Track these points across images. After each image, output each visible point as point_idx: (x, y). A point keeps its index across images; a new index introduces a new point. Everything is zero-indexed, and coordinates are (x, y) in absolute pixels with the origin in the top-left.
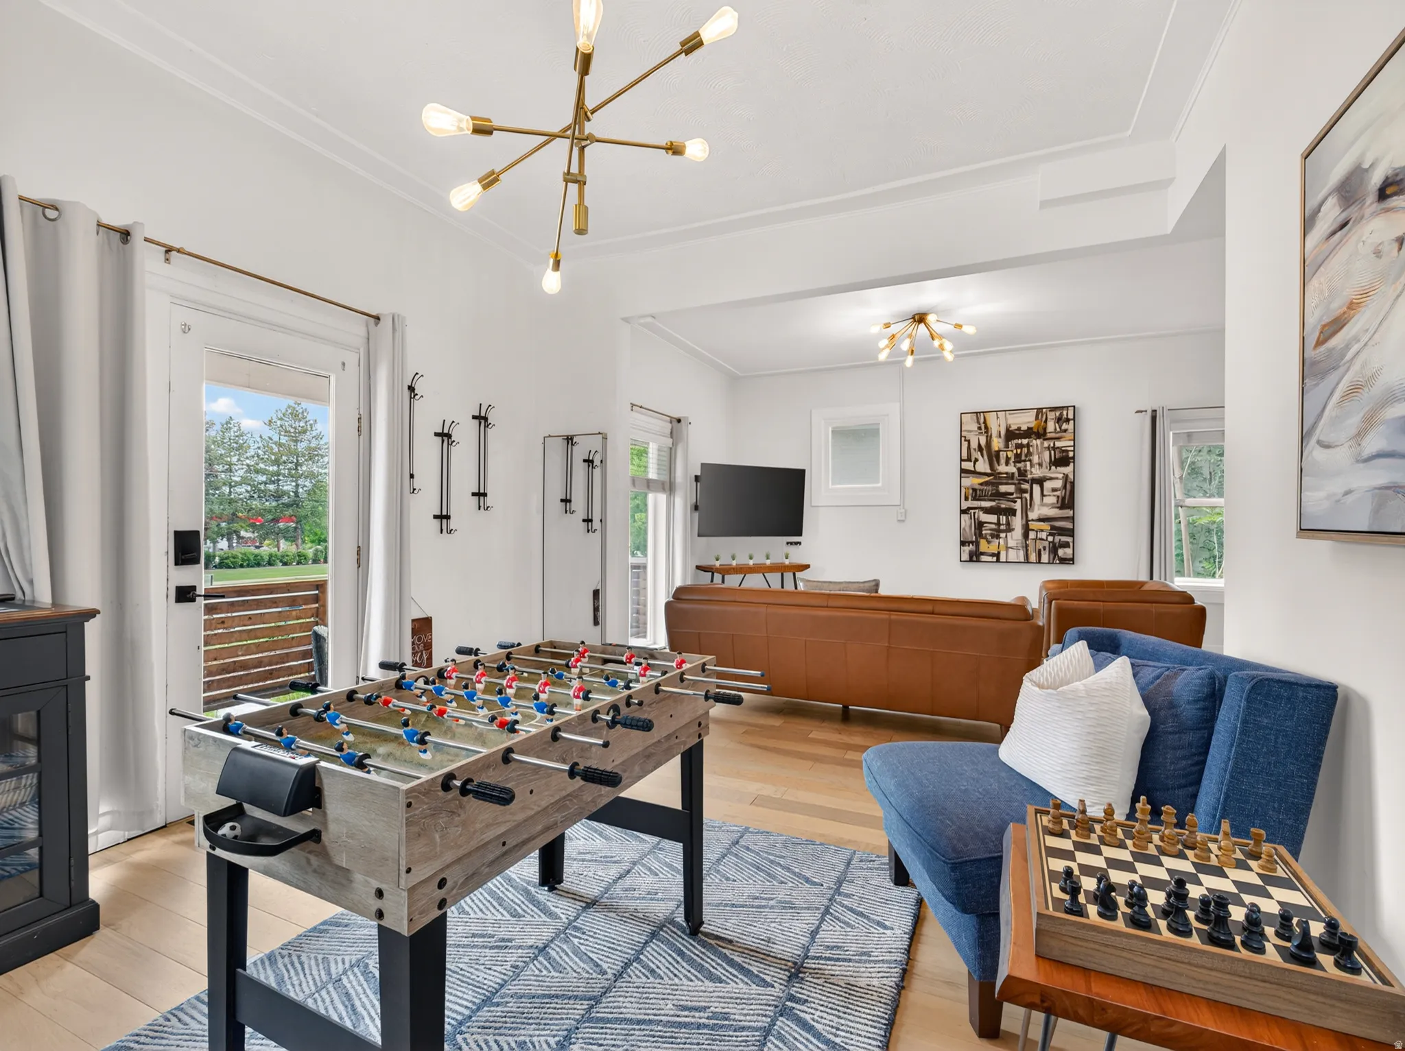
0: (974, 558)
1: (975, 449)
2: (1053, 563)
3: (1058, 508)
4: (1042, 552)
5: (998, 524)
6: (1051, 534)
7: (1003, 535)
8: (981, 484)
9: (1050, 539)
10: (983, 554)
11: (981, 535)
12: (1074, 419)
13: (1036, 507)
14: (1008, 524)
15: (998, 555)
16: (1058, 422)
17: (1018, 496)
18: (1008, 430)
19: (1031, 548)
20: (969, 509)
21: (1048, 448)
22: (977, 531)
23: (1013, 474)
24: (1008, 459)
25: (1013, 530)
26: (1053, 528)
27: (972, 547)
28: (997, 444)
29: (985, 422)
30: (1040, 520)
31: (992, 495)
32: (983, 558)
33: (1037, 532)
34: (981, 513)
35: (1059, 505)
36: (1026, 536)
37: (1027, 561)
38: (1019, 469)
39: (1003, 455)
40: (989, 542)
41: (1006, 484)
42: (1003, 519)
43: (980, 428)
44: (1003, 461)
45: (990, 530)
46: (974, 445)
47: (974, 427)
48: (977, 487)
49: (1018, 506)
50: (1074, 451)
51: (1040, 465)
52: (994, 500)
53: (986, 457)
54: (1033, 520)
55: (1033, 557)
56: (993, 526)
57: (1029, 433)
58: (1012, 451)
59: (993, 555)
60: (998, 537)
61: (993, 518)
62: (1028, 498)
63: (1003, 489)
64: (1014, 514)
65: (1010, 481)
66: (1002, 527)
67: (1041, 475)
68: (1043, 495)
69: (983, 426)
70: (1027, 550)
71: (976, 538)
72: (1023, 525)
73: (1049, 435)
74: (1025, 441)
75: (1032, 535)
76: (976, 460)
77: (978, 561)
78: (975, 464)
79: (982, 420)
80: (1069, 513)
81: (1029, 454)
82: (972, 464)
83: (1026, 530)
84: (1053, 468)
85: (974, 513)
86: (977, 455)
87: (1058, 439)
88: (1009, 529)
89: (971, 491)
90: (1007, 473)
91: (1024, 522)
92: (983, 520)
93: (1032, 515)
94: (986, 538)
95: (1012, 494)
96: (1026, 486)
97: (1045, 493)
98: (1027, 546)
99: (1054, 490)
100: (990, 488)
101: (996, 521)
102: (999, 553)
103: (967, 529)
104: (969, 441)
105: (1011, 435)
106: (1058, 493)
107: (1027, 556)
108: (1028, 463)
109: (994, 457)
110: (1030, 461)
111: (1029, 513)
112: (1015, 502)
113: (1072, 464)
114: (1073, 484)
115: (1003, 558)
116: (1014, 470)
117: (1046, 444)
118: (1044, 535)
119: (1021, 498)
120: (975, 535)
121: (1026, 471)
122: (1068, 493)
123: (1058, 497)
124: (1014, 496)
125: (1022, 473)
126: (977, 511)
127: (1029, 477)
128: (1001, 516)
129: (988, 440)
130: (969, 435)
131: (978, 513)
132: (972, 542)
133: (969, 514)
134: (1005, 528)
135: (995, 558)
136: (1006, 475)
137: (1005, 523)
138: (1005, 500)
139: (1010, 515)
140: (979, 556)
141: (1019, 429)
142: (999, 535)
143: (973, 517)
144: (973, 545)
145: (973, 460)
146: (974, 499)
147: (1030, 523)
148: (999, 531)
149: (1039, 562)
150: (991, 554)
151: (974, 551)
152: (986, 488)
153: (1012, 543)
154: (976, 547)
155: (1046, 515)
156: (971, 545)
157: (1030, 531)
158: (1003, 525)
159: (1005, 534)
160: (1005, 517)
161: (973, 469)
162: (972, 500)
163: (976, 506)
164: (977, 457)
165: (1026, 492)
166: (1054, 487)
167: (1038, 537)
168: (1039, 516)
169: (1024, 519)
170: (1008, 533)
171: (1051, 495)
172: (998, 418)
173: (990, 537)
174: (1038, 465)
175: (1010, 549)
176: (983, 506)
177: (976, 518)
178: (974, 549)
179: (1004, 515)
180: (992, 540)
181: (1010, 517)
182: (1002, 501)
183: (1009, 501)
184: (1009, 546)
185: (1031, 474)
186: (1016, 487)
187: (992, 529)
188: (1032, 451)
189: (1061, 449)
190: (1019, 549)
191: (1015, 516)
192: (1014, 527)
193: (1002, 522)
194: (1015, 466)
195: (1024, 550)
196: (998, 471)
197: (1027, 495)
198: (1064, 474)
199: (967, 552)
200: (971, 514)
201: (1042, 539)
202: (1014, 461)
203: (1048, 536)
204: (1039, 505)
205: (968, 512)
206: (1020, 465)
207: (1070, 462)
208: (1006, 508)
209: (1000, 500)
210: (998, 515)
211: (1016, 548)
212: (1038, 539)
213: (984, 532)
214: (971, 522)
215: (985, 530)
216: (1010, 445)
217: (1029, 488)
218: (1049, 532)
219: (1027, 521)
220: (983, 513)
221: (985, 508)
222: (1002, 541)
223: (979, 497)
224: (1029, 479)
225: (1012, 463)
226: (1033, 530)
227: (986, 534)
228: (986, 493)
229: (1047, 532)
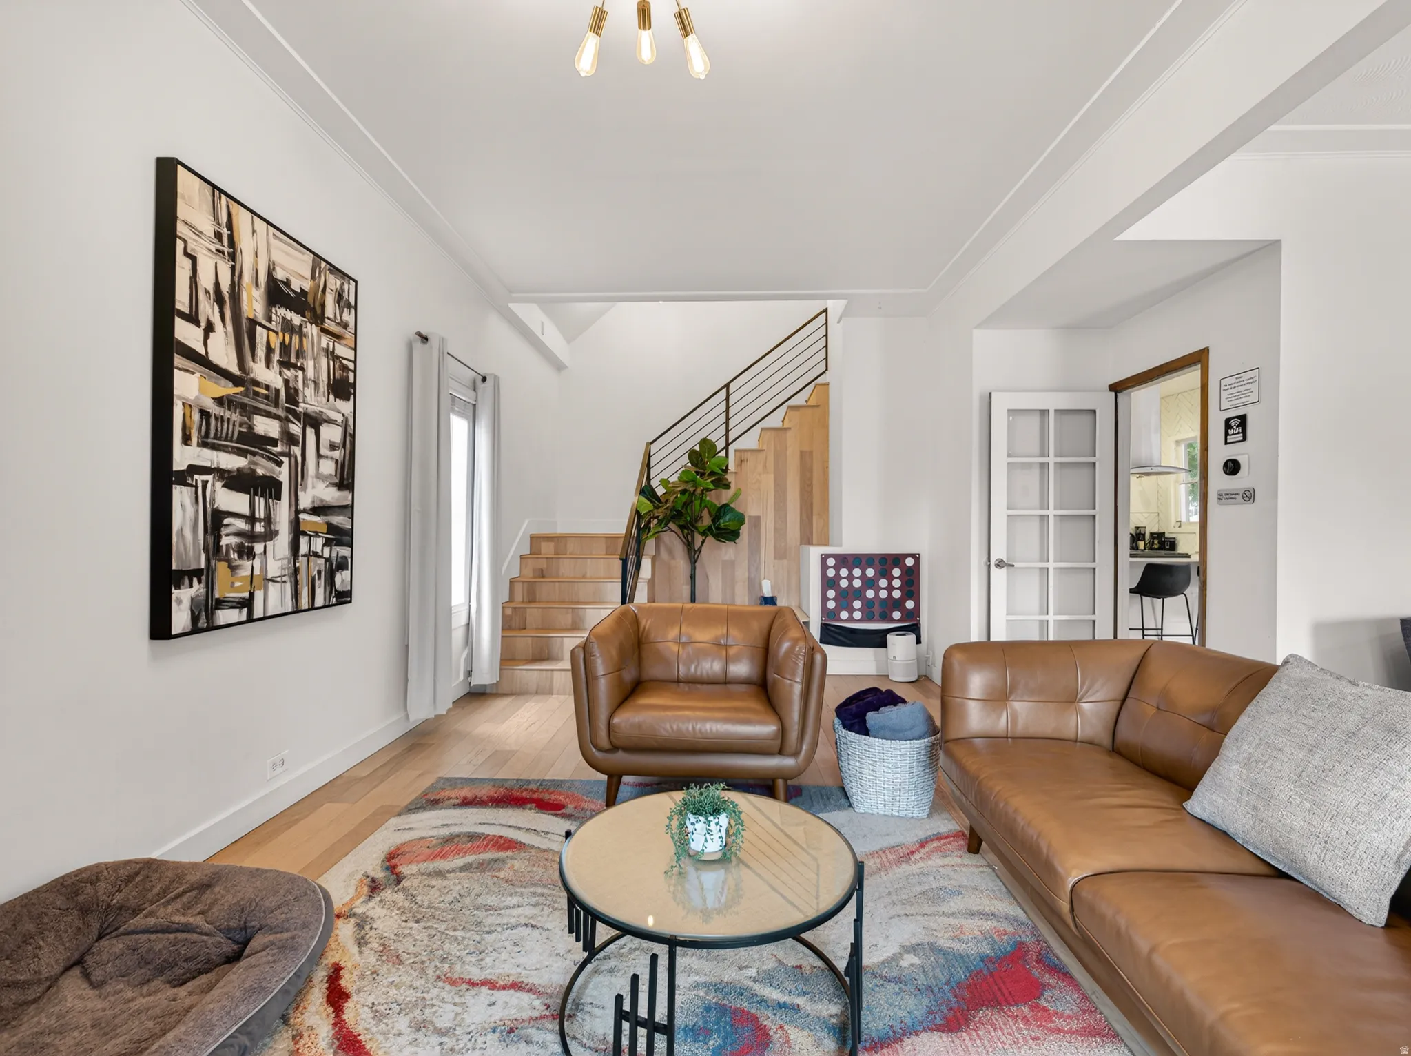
0: (202, 623)
1: (207, 292)
2: (329, 606)
3: (335, 485)
4: (317, 583)
5: (251, 519)
6: (328, 543)
7: (258, 548)
8: (219, 401)
9: (327, 550)
10: (220, 604)
11: (218, 548)
12: (356, 308)
13: (309, 481)
14: (268, 520)
15: (247, 603)
16: (338, 303)
17: (286, 450)
18: (270, 276)
19: (303, 577)
20: (193, 469)
21: (326, 351)
22: (211, 540)
23: (277, 391)
24: (269, 351)
25: (277, 533)
26: (331, 528)
27: (197, 589)
28: (254, 303)
29: (230, 226)
30: (316, 510)
31: (242, 438)
32: (226, 616)
33: (310, 536)
34: (219, 484)
35: (336, 480)
36: (295, 548)
37: (297, 610)
38: (286, 382)
39: (261, 334)
40: (233, 568)
41: (268, 415)
42: (260, 503)
43: (218, 236)
44: (261, 352)
45: (236, 534)
46: (206, 281)
47: (208, 228)
48: (214, 409)
49: (283, 474)
50: (355, 372)
51: (316, 383)
52: (241, 453)
53: (230, 328)
54: (305, 511)
55: (304, 601)
56: (242, 525)
57: (299, 303)
58: (277, 333)
59: (241, 604)
60: (250, 554)
61: (241, 502)
62: (299, 460)
63: (266, 426)
64: (278, 498)
65: (273, 410)
66: (259, 528)
67: (317, 409)
68: (319, 456)
69: (225, 233)
70: (296, 582)
71: (208, 560)
72: (291, 522)
73: (329, 325)
74: (297, 319)
75: (304, 545)
76: (209, 328)
77: (212, 627)
78: (206, 337)
79: (224, 218)
80: (346, 497)
81: (301, 353)
82: (199, 333)
83: (297, 531)
84: (332, 397)
85: (205, 483)
86: (208, 309)
87: (337, 337)
88: (270, 535)
89: (196, 416)
90: (267, 387)
91: (293, 516)
92: (223, 508)
93: (305, 500)
95: (274, 442)
96: (296, 429)
97: (322, 451)
98: (296, 571)
99: (333, 447)
100: (236, 417)
101: (245, 510)
102: (252, 595)
103: (188, 534)
104: (194, 260)
105: (277, 293)
106: (337, 454)
107: (296, 595)
108: (300, 373)
109: (244, 334)
110: (302, 369)
111: (300, 493)
112: (280, 464)
113: (352, 397)
114: (353, 436)
115: (258, 613)
116: (278, 383)
117: (325, 341)
118: (318, 545)
119: (288, 455)
120: (206, 549)
121: (296, 391)
122: (347, 458)
123: (337, 461)
124: (279, 449)
125: (293, 396)
126: (209, 478)
127: (301, 408)
128: (257, 498)
129: (236, 280)
130: (195, 240)
131: (213, 485)
132: (197, 573)
133: (190, 485)
134: (263, 530)
135: (245, 610)
136: (265, 392)
137: (262, 516)
138: (262, 456)
139: (271, 497)
140: (213, 613)
141: (287, 283)
142: (252, 548)
143: (200, 496)
144: (200, 582)
145: (203, 324)
146: (204, 444)
147: (302, 516)
148: (252, 537)
149: (312, 608)
150: (238, 603)
151: (203, 598)
152: (227, 414)
153: (274, 569)
154: (207, 586)
155: (322, 501)
156: (195, 580)
157: (301, 537)
158: (260, 520)
159: (262, 545)
160: (262, 500)
161: (203, 352)
162: (199, 445)
163: (208, 464)
164: (211, 319)
165: (296, 444)
166: (332, 440)
167: (312, 549)
168: (313, 502)
169: (293, 509)
170: (267, 543)
171: (326, 457)
172: (254, 231)
173: (236, 555)
174: (313, 385)
175: (271, 583)
176: (223, 466)
177: (208, 499)
178: (203, 591)
179: (262, 496)
180: (238, 562)
181: (271, 501)
182: (258, 459)
183: (269, 459)
184: (269, 576)
185: (304, 402)
186: (281, 427)
187: (239, 534)
188: (305, 348)
189: (341, 362)
190: (284, 582)
191: (280, 500)
192: (277, 529)
193: (257, 516)
194: (280, 374)
195: (291, 582)
196: (252, 375)
197: (297, 450)
198: (343, 415)
199: (186, 604)
200: (196, 487)
201: (316, 555)
202: (278, 361)
203: (324, 545)
204: (312, 477)
205: (190, 482)
206: (289, 373)
207: (350, 394)
208: (264, 476)
209: (254, 454)
210: (250, 493)
211: (279, 579)
212: (311, 553)
213: (225, 541)
214: (197, 511)
215: (227, 535)
216: (274, 317)
217: (301, 436)
218: (326, 538)
219: (298, 512)
220: (223, 486)
221: (229, 472)
222: (257, 563)
223: (216, 438)
224: (301, 412)
225: (275, 365)
226: (304, 534)
227: (227, 545)
228: (230, 432)
229: (323, 537)
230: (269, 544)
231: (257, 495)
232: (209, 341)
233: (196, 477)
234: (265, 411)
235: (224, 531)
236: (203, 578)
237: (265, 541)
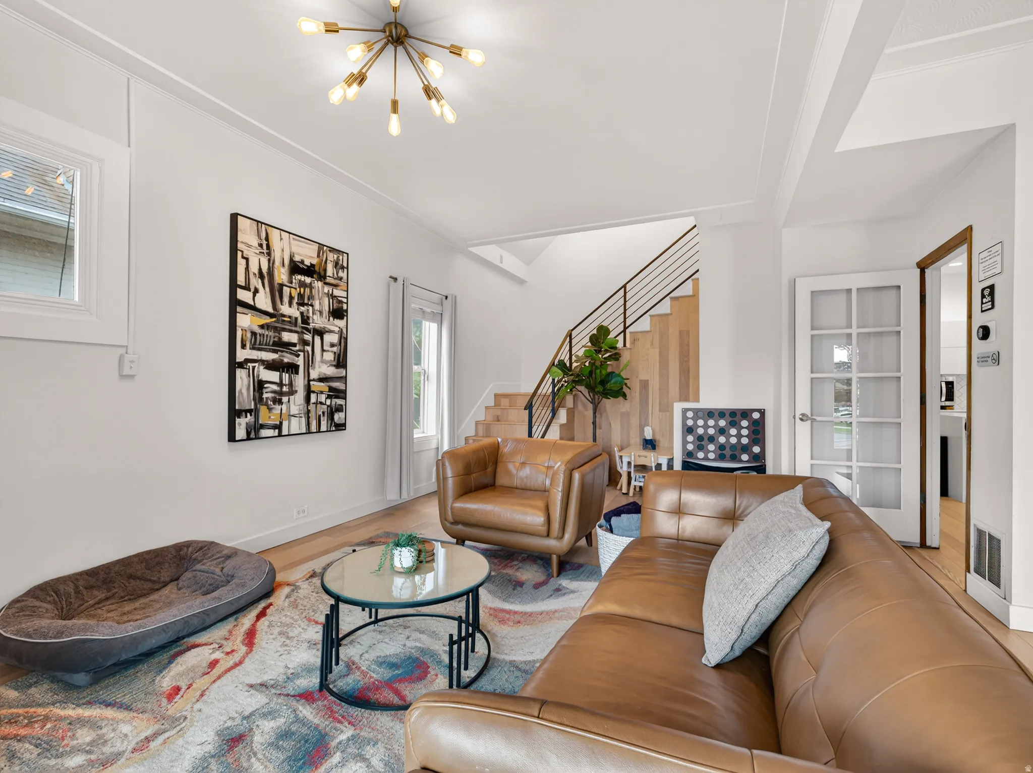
0: (252, 435)
1: (255, 274)
2: (330, 431)
3: (335, 366)
4: (322, 418)
5: (281, 384)
6: (329, 397)
7: (285, 399)
8: (262, 327)
9: (328, 402)
10: (262, 426)
11: (261, 399)
12: (347, 268)
13: (317, 364)
14: (291, 384)
15: (279, 427)
16: (336, 267)
17: (302, 348)
18: (291, 260)
19: (312, 415)
20: (247, 361)
21: (328, 294)
22: (257, 395)
23: (296, 319)
24: (291, 298)
25: (296, 392)
26: (331, 389)
27: (250, 418)
28: (282, 275)
29: (267, 239)
30: (321, 380)
31: (275, 344)
32: (265, 433)
33: (317, 393)
34: (262, 368)
35: (335, 363)
36: (308, 399)
37: (309, 432)
38: (302, 313)
39: (286, 290)
40: (270, 409)
41: (291, 331)
42: (286, 377)
43: (261, 245)
44: (286, 299)
45: (272, 392)
46: (254, 268)
47: (255, 242)
48: (259, 331)
49: (300, 361)
50: (347, 303)
51: (321, 313)
52: (275, 352)
53: (267, 289)
54: (314, 380)
55: (314, 428)
56: (275, 387)
57: (310, 271)
58: (296, 289)
59: (275, 427)
60: (280, 402)
61: (273, 376)
62: (310, 353)
63: (287, 337)
64: (297, 373)
65: (293, 328)
66: (285, 389)
67: (322, 326)
68: (323, 350)
69: (264, 243)
70: (309, 418)
71: (256, 405)
72: (305, 386)
73: (329, 280)
74: (308, 280)
75: (313, 398)
76: (256, 291)
77: (258, 438)
78: (254, 295)
79: (263, 235)
80: (342, 372)
81: (311, 297)
82: (250, 294)
83: (309, 391)
84: (331, 319)
85: (254, 368)
86: (255, 282)
87: (336, 286)
88: (292, 392)
89: (249, 335)
90: (290, 317)
91: (306, 383)
92: (265, 379)
93: (314, 374)
94: (266, 404)
95: (294, 345)
96: (308, 337)
97: (325, 348)
98: (308, 412)
99: (332, 345)
100: (271, 334)
101: (277, 380)
102: (281, 423)
103: (245, 392)
104: (247, 259)
105: (295, 268)
106: (335, 349)
107: (308, 424)
108: (310, 308)
109: (276, 292)
110: (312, 305)
111: (311, 371)
112: (298, 356)
113: (345, 318)
114: (346, 339)
115: (285, 432)
116: (296, 314)
117: (326, 289)
118: (323, 398)
119: (303, 351)
120: (254, 399)
121: (308, 318)
122: (342, 350)
123: (335, 353)
124: (297, 348)
125: (305, 320)
126: (256, 364)
127: (311, 326)
128: (284, 374)
129: (271, 265)
130: (248, 250)
131: (258, 368)
132: (250, 411)
133: (246, 368)
134: (288, 390)
135: (277, 431)
136: (289, 319)
137: (287, 383)
138: (287, 352)
139: (292, 373)
140: (258, 431)
141: (302, 262)
142: (281, 399)
143: (252, 374)
144: (251, 415)
145: (252, 290)
146: (253, 348)
147: (312, 383)
148: (281, 393)
149: (319, 431)
150: (272, 426)
151: (253, 423)
152: (267, 333)
153: (294, 410)
154: (255, 417)
155: (325, 374)
156: (248, 414)
157: (312, 394)
158: (286, 385)
159: (288, 398)
160: (287, 375)
161: (253, 304)
162: (250, 349)
163: (256, 358)
164: (257, 287)
165: (308, 345)
166: (331, 342)
167: (318, 400)
168: (319, 375)
169: (306, 379)
170: (290, 397)
171: (328, 351)
172: (281, 239)
173: (272, 403)
174: (318, 313)
175: (292, 418)
176: (264, 358)
177: (255, 375)
178: (253, 420)
179: (287, 373)
180: (273, 406)
181: (292, 375)
182: (284, 354)
183: (291, 354)
184: (291, 414)
185: (313, 323)
186: (299, 337)
187: (274, 392)
188: (314, 294)
189: (337, 299)
190: (301, 417)
191: (298, 374)
192: (296, 389)
193: (284, 382)
194: (298, 309)
195: (305, 418)
196: (281, 312)
197: (309, 348)
198: (339, 328)
199: (244, 426)
200: (249, 369)
201: (321, 403)
202: (297, 303)
203: (326, 398)
204: (319, 362)
205: (245, 367)
206: (302, 309)
207: (344, 315)
208: (288, 363)
209: (282, 352)
210: (280, 372)
211: (298, 415)
212: (318, 402)
213: (265, 396)
214: (250, 381)
215: (266, 393)
216: (294, 281)
217: (311, 341)
218: (328, 395)
219: (309, 381)
220: (264, 368)
221: (267, 361)
222: (284, 407)
223: (259, 345)
224: (311, 328)
225: (295, 304)
226: (314, 392)
227: (267, 398)
228: (268, 341)
229: (326, 394)
230: (292, 397)
231: (284, 372)
232: (256, 298)
233: (249, 364)
234: (289, 329)
235: (265, 391)
236: (253, 413)
237: (289, 396)
